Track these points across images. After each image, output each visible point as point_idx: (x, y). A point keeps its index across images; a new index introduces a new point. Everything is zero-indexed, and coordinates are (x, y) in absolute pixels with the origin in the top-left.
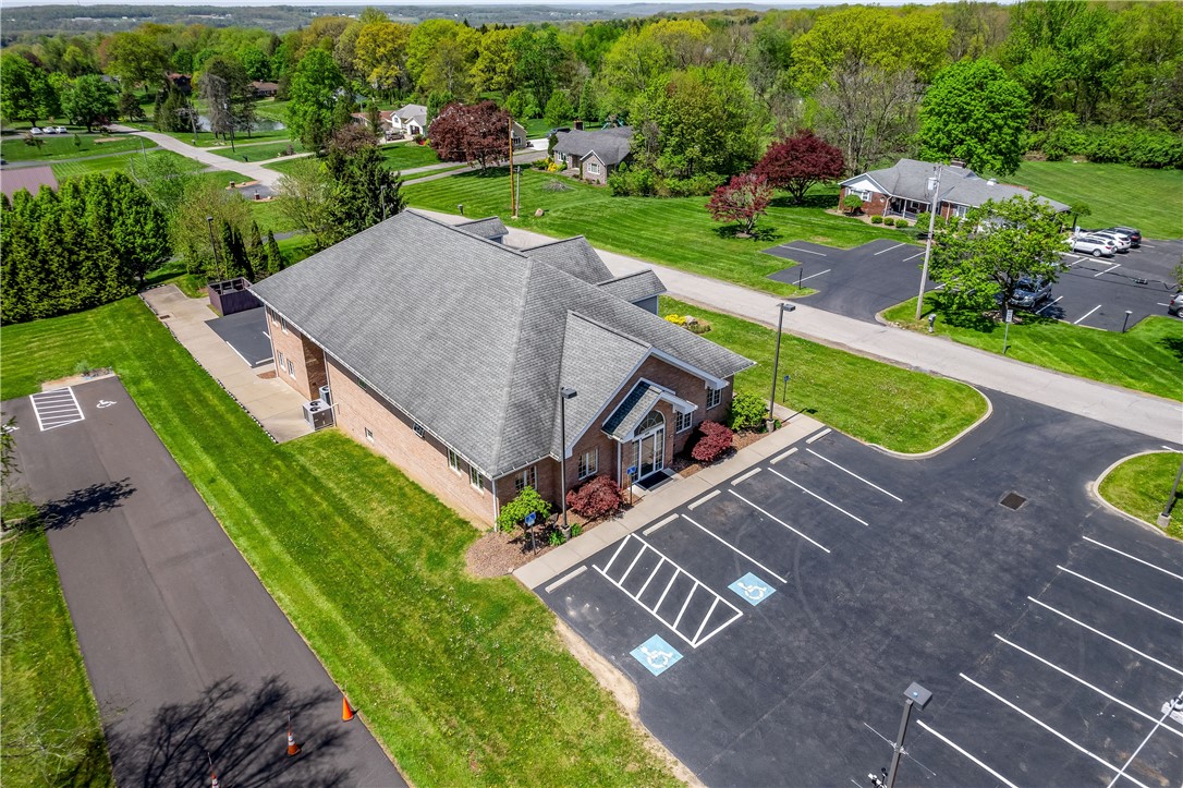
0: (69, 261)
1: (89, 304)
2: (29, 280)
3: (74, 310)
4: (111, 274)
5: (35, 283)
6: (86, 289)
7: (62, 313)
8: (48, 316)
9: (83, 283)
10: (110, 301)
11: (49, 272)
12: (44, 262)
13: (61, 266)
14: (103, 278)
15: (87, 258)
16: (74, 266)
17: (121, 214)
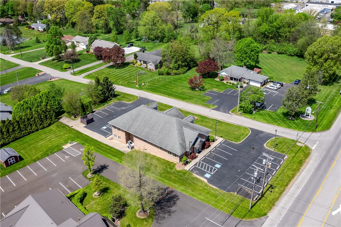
1: (50, 125)
2: (38, 121)
3: (47, 127)
4: (53, 117)
5: (39, 122)
6: (49, 121)
7: (45, 128)
8: (42, 129)
9: (48, 120)
10: (53, 123)
11: (41, 119)
13: (44, 117)
14: (51, 118)
15: (48, 114)
17: (50, 101)
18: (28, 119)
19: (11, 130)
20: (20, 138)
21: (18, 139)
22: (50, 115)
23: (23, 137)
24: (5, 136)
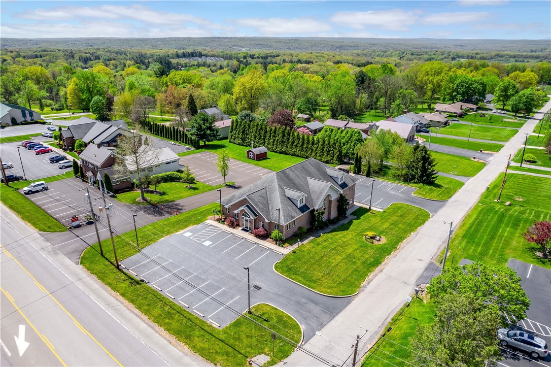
0: (328, 149)
1: (328, 162)
2: (319, 151)
4: (335, 156)
6: (329, 158)
9: (329, 156)
10: (332, 164)
11: (323, 150)
12: (323, 148)
13: (326, 150)
14: (334, 157)
15: (333, 150)
16: (329, 151)
17: (352, 142)
18: (313, 144)
19: (295, 144)
20: (298, 156)
21: (296, 156)
22: (334, 152)
23: (301, 157)
24: (288, 147)
